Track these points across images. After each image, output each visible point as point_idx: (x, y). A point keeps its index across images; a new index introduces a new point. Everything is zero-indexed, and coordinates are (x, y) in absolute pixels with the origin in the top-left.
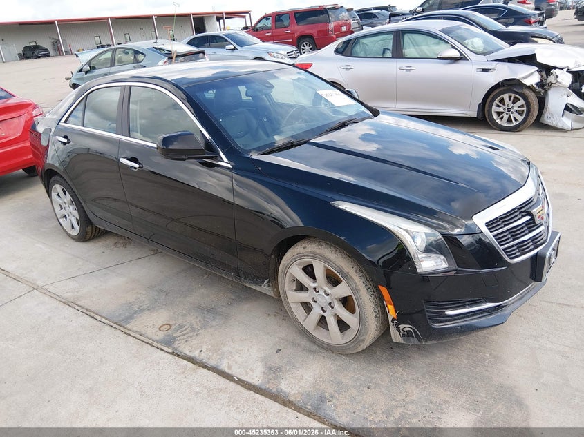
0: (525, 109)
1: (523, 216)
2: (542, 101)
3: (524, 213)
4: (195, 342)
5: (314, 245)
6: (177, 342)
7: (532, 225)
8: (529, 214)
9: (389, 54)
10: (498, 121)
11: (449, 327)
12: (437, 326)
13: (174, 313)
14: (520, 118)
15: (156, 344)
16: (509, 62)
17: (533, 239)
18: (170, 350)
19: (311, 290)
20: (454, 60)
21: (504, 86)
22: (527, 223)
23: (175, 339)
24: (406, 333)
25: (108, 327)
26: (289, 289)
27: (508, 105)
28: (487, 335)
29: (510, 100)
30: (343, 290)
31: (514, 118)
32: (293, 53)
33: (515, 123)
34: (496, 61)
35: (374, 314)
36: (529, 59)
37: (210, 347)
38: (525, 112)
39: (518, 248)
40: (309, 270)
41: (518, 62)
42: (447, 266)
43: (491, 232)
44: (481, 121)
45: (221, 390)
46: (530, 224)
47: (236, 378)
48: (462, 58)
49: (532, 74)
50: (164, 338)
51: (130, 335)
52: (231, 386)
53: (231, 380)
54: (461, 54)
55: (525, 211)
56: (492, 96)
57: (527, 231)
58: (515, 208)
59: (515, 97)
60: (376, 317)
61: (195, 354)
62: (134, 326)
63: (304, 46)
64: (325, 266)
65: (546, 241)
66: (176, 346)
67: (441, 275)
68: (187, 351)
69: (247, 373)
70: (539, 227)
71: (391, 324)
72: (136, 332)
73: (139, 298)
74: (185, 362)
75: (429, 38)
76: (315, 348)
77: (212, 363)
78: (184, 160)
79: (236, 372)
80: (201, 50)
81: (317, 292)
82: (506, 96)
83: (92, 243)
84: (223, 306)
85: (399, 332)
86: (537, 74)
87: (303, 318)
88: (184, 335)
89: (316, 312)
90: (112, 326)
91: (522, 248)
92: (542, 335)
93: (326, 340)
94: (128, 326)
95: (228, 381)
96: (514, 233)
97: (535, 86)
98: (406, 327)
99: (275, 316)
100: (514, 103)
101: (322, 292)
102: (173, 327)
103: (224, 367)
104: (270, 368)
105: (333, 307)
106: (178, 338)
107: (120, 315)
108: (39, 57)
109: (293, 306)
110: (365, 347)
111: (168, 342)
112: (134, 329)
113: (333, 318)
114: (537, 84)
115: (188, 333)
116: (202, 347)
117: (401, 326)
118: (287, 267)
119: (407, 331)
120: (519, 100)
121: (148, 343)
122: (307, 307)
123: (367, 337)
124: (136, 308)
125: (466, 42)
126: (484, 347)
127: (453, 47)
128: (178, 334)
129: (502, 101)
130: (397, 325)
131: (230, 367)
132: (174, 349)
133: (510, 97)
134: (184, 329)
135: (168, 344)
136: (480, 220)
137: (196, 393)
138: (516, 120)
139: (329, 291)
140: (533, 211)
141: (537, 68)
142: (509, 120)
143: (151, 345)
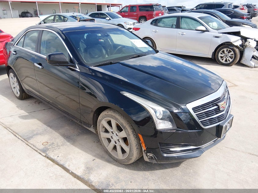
0: (234, 56)
1: (213, 106)
2: (242, 53)
3: (215, 105)
4: (56, 152)
5: (112, 111)
6: (49, 151)
7: (218, 110)
8: (217, 105)
9: (174, 27)
10: (221, 61)
11: (171, 157)
12: (165, 155)
13: (51, 137)
14: (231, 60)
15: (39, 151)
16: (228, 34)
17: (218, 117)
18: (44, 155)
19: (111, 133)
20: (203, 31)
21: (225, 45)
22: (215, 110)
23: (48, 149)
24: (150, 157)
25: (20, 141)
26: (101, 131)
27: (226, 54)
28: (194, 161)
29: (227, 51)
30: (123, 134)
31: (228, 60)
32: (136, 23)
33: (228, 62)
34: (222, 33)
35: (136, 147)
36: (237, 34)
37: (63, 155)
38: (234, 57)
39: (209, 121)
40: (109, 123)
41: (232, 35)
42: (172, 127)
43: (195, 113)
44: (214, 60)
45: (62, 177)
46: (217, 110)
47: (70, 171)
48: (207, 31)
49: (238, 40)
50: (43, 149)
51: (29, 145)
52: (67, 175)
53: (68, 172)
54: (206, 29)
55: (215, 104)
56: (219, 49)
57: (215, 114)
58: (210, 102)
59: (229, 50)
60: (137, 148)
61: (55, 158)
62: (32, 141)
63: (142, 21)
64: (116, 122)
65: (225, 118)
66: (47, 153)
67: (169, 131)
68: (52, 156)
69: (76, 169)
70: (222, 112)
71: (143, 152)
72: (32, 144)
73: (37, 128)
74: (49, 161)
75: (193, 21)
76: (112, 160)
77: (62, 163)
78: (58, 66)
79: (71, 169)
80: (94, 18)
81: (113, 134)
82: (225, 50)
83: (25, 101)
84: (74, 136)
85: (147, 157)
86: (240, 40)
87: (107, 145)
88: (53, 148)
89: (113, 143)
90: (22, 140)
91: (211, 121)
92: (220, 163)
93: (116, 157)
94: (29, 141)
95: (66, 172)
96: (208, 114)
97: (239, 46)
98: (151, 155)
99: (97, 142)
100: (229, 53)
101: (115, 134)
102: (49, 144)
103: (66, 166)
104: (88, 168)
105: (119, 142)
106: (50, 149)
107: (27, 135)
108: (28, 17)
109: (103, 139)
110: (132, 162)
111: (44, 151)
112: (31, 143)
113: (119, 147)
114: (240, 45)
115: (54, 147)
116: (59, 154)
117: (148, 154)
118: (101, 121)
119: (151, 157)
120: (231, 52)
121: (35, 150)
122: (109, 140)
123: (133, 157)
124: (35, 133)
125: (210, 23)
126: (191, 167)
127: (203, 26)
128: (50, 147)
129: (223, 52)
130: (146, 153)
131: (69, 166)
132: (46, 154)
133: (227, 50)
134: (53, 145)
135: (44, 152)
136: (190, 106)
137: (50, 177)
138: (229, 61)
139: (118, 134)
140: (219, 104)
141: (240, 38)
142: (226, 61)
143: (37, 151)
